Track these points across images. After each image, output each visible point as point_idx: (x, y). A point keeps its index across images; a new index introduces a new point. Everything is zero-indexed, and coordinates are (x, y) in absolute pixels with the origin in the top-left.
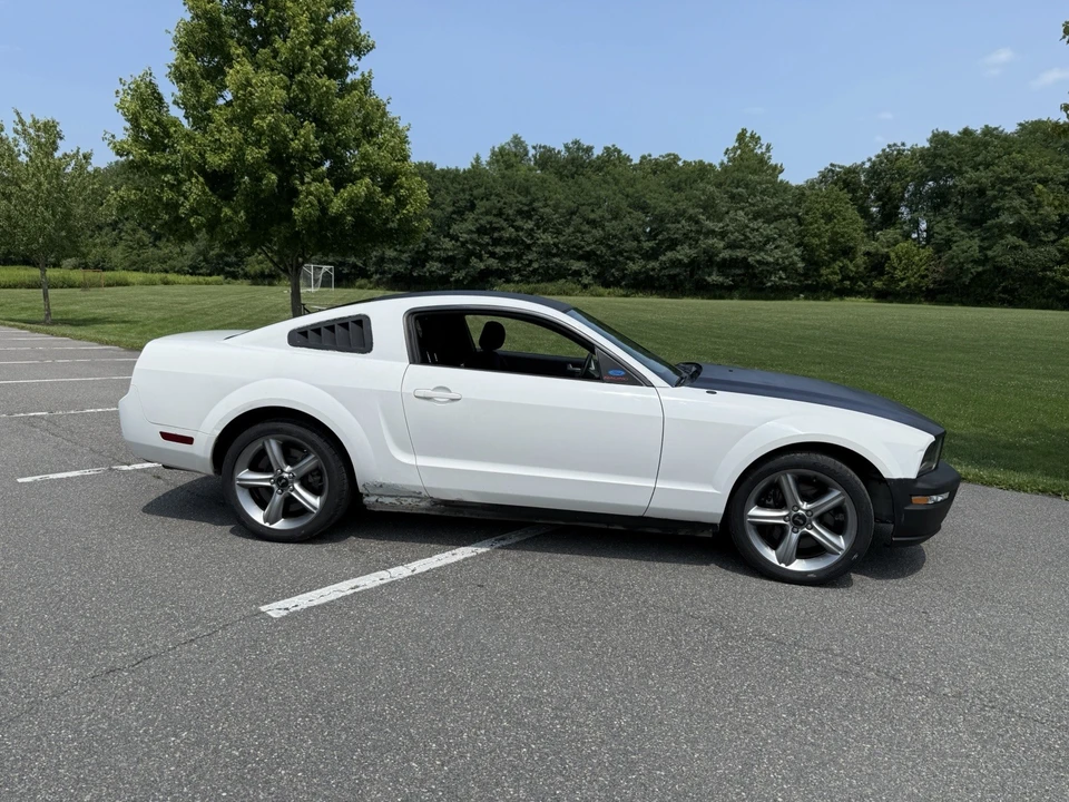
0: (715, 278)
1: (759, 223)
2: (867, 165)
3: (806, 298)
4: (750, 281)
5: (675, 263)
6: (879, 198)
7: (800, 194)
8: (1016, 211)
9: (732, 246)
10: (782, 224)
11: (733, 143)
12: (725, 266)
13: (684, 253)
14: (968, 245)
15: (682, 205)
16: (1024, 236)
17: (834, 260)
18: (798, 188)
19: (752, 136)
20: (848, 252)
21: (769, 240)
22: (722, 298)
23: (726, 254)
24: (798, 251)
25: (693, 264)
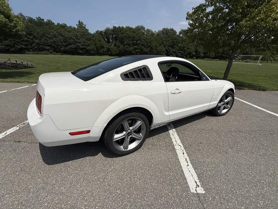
0: (80, 51)
1: (86, 41)
2: (104, 31)
3: (98, 56)
4: (87, 53)
5: (72, 48)
6: (107, 38)
7: (93, 35)
8: (127, 41)
9: (83, 45)
10: (91, 41)
11: (78, 23)
12: (82, 49)
13: (73, 46)
14: (122, 47)
15: (71, 36)
16: (128, 45)
17: (101, 48)
18: (93, 34)
19: (81, 22)
20: (103, 47)
21: (89, 45)
22: (83, 55)
23: (82, 47)
24: (95, 47)
25: (75, 49)
